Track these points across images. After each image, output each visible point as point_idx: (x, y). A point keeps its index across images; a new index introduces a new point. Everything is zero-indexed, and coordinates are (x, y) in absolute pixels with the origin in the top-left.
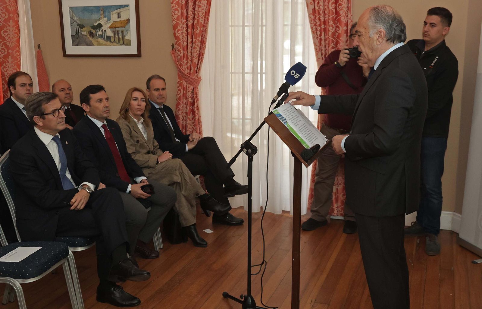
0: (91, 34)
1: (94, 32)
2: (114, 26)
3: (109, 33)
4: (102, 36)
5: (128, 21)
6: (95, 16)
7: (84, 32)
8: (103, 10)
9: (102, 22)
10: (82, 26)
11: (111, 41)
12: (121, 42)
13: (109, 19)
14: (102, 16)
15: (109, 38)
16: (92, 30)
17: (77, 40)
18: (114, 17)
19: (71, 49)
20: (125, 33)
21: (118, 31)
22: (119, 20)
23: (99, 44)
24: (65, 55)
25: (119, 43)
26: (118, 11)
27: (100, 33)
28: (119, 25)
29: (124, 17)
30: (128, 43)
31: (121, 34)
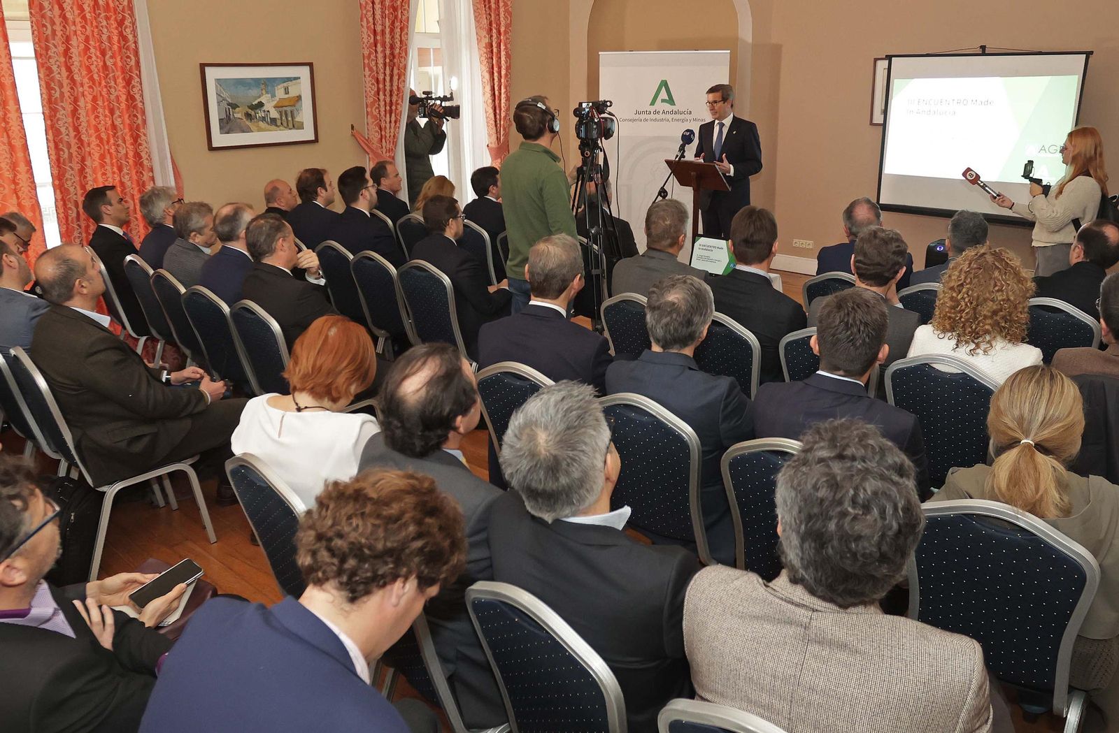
0: (248, 116)
1: (253, 113)
2: (280, 105)
3: (274, 114)
4: (263, 119)
5: (299, 98)
6: (254, 92)
7: (238, 114)
8: (265, 84)
9: (263, 99)
10: (234, 106)
11: (276, 126)
12: (291, 126)
13: (273, 96)
14: (264, 92)
15: (273, 121)
16: (250, 111)
17: (228, 125)
18: (280, 93)
19: (219, 139)
20: (295, 113)
21: (286, 112)
22: (287, 96)
23: (260, 130)
24: (211, 148)
25: (287, 127)
26: (285, 84)
27: (260, 114)
28: (287, 104)
29: (293, 92)
30: (300, 126)
31: (289, 114)
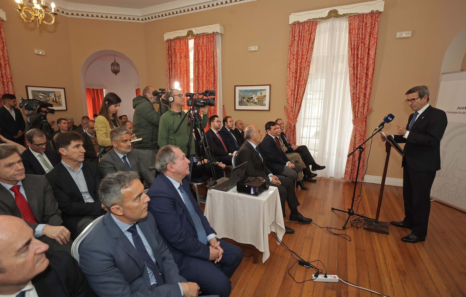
0: (248, 101)
1: (249, 100)
2: (258, 98)
3: (256, 101)
4: (252, 102)
5: (265, 96)
6: (250, 94)
7: (245, 100)
8: (254, 91)
9: (253, 96)
10: (244, 98)
11: (256, 104)
12: (261, 105)
13: (256, 95)
14: (253, 94)
15: (256, 103)
16: (248, 100)
17: (241, 103)
18: (259, 94)
19: (238, 107)
20: (263, 100)
21: (260, 100)
22: (261, 95)
23: (251, 105)
24: (235, 110)
25: (260, 105)
26: (261, 92)
27: (252, 101)
28: (261, 98)
29: (263, 94)
30: (265, 105)
31: (261, 101)
